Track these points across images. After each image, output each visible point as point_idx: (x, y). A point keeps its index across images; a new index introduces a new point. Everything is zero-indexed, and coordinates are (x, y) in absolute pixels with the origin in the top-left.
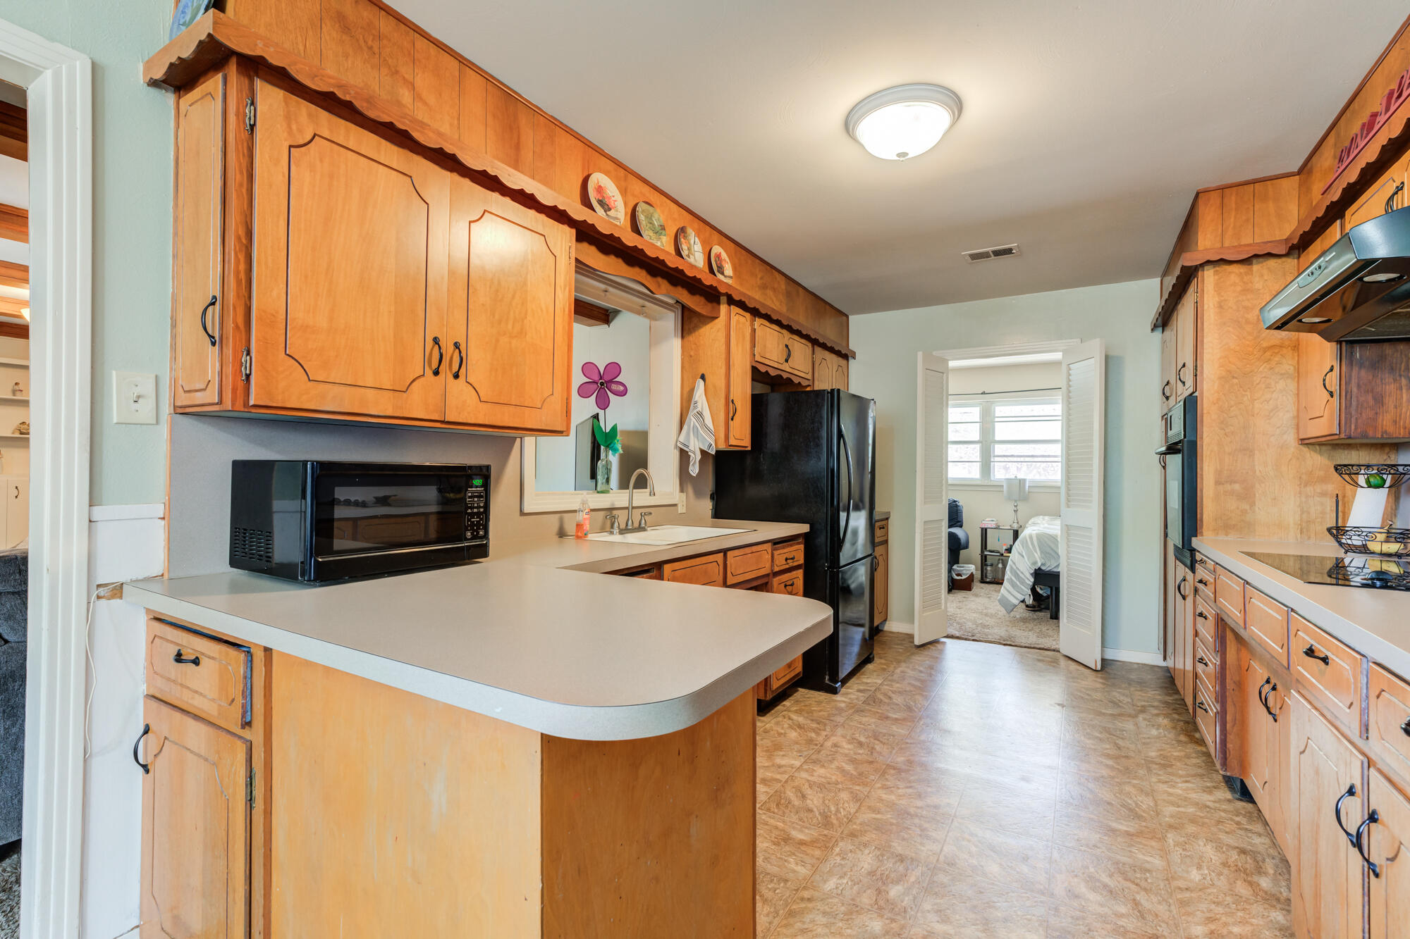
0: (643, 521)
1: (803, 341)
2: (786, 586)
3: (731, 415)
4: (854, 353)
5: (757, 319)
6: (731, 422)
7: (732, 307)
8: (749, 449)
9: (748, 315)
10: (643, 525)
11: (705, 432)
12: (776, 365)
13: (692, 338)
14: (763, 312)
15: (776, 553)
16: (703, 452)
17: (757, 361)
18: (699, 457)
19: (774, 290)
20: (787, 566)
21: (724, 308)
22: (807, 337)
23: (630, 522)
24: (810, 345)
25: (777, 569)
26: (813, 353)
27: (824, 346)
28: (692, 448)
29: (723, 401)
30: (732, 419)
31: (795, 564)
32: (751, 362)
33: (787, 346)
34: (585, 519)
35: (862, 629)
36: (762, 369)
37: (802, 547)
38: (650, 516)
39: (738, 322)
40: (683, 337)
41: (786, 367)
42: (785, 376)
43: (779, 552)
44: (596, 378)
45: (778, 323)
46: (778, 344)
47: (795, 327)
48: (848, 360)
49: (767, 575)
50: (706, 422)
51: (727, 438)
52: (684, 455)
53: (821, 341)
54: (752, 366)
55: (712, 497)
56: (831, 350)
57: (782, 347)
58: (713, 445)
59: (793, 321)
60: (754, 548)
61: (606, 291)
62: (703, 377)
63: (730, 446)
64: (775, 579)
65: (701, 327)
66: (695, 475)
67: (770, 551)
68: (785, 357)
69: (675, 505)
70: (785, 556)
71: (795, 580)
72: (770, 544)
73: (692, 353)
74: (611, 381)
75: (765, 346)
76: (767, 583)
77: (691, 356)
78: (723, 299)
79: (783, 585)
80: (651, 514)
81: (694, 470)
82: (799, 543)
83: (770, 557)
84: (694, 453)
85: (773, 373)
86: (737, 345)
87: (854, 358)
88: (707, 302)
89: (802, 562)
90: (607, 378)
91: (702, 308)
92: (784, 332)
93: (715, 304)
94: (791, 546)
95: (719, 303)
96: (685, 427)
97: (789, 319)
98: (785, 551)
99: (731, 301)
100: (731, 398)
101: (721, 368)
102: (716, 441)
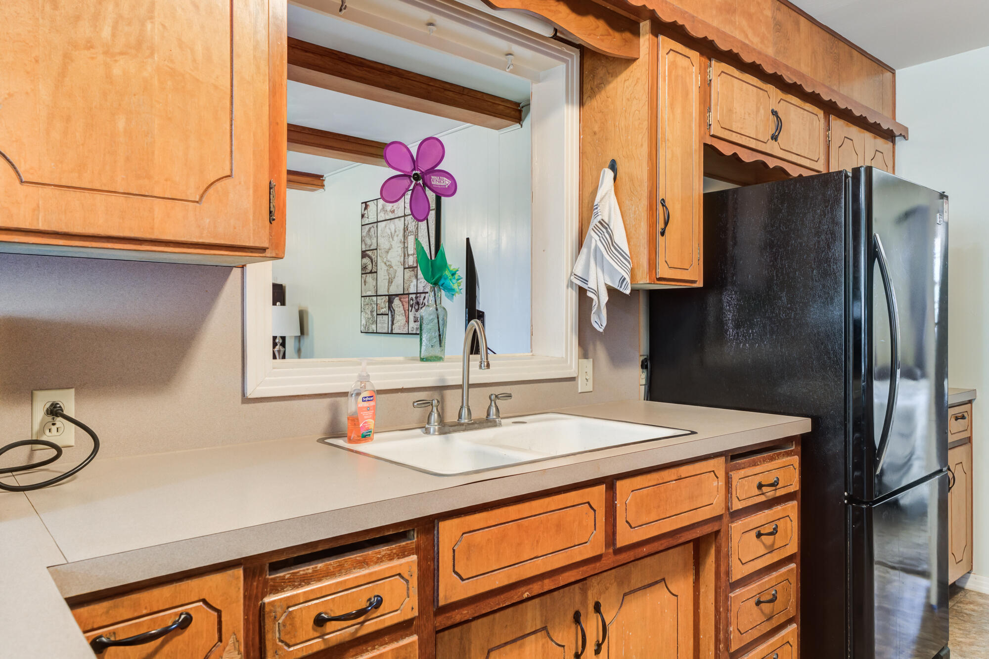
0: (493, 410)
1: (808, 106)
2: (759, 535)
3: (661, 225)
4: (906, 129)
5: (713, 62)
6: (661, 239)
7: (661, 37)
8: (700, 284)
9: (694, 55)
10: (493, 416)
11: (613, 256)
12: (753, 144)
13: (595, 103)
14: (724, 46)
15: (736, 476)
16: (611, 291)
17: (713, 136)
18: (604, 298)
19: (749, 16)
20: (762, 499)
21: (645, 40)
22: (813, 99)
23: (465, 412)
24: (821, 113)
25: (737, 505)
26: (828, 127)
27: (846, 115)
28: (592, 284)
29: (644, 203)
30: (663, 234)
31: (780, 493)
32: (701, 137)
33: (774, 113)
34: (361, 409)
35: (923, 582)
36: (727, 150)
37: (795, 460)
38: (508, 402)
39: (673, 65)
40: (582, 103)
41: (773, 148)
42: (772, 163)
43: (742, 473)
44: (408, 168)
45: (754, 70)
46: (758, 110)
47: (789, 78)
48: (893, 142)
49: (719, 518)
50: (617, 239)
51: (652, 265)
52: (583, 297)
53: (842, 105)
54: (705, 145)
55: (644, 366)
56: (862, 123)
57: (764, 114)
58: (628, 279)
59: (787, 68)
60: (684, 471)
61: (431, 24)
62: (613, 166)
63: (660, 279)
64: (733, 525)
65: (609, 83)
66: (601, 330)
67: (721, 474)
68: (772, 130)
69: (573, 379)
70: (757, 480)
71: (781, 524)
72: (723, 459)
73: (596, 129)
74: (432, 171)
75: (730, 111)
76: (717, 533)
77: (595, 133)
78: (645, 26)
79: (754, 533)
80: (510, 396)
81: (599, 320)
82: (789, 454)
83: (722, 483)
84: (597, 293)
85: (747, 157)
86: (672, 106)
87: (905, 137)
88: (611, 31)
89: (795, 486)
90: (424, 166)
91: (602, 40)
92: (771, 88)
93: (627, 35)
94: (772, 459)
95: (636, 33)
96: (584, 250)
97: (775, 62)
98: (758, 469)
99: (661, 28)
100: (661, 196)
101: (642, 145)
102: (632, 270)
